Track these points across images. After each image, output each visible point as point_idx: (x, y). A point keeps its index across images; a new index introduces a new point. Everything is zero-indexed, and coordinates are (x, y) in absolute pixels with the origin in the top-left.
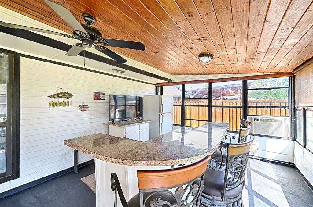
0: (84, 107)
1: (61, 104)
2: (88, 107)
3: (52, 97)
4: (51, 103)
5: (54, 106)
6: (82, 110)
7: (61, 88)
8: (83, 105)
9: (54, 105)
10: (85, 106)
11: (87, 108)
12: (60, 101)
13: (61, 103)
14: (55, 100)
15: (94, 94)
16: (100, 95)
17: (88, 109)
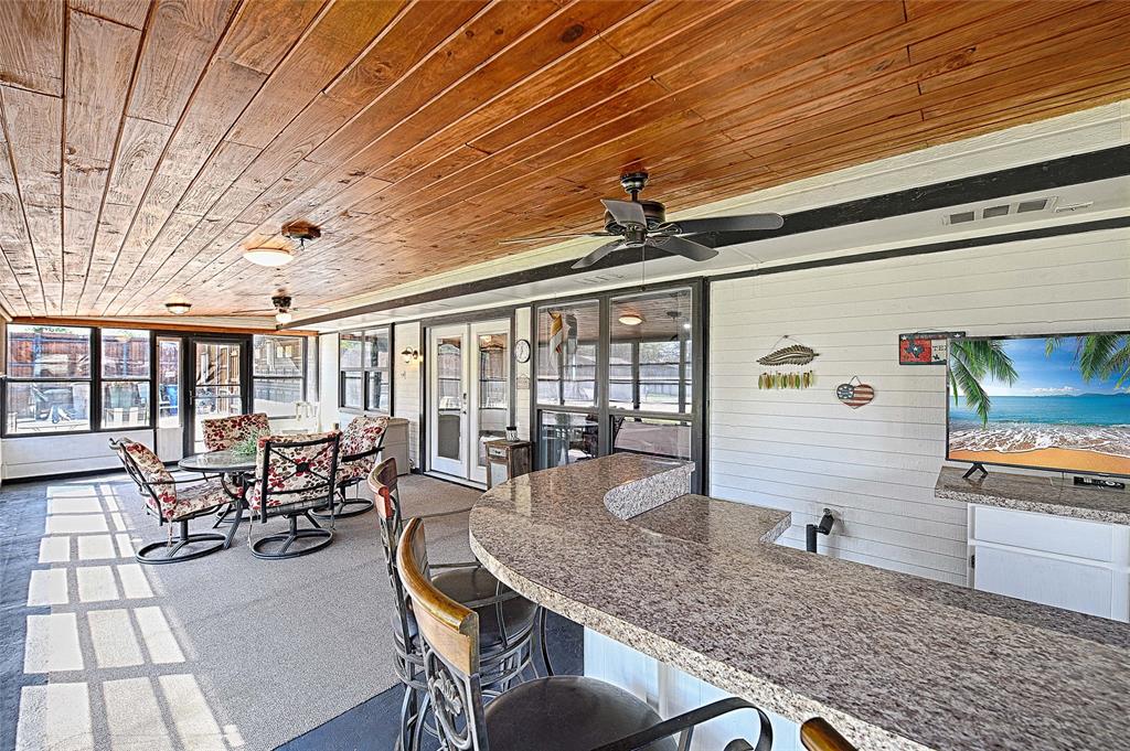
0: (857, 392)
1: (787, 381)
2: (872, 393)
3: (765, 361)
4: (763, 377)
5: (769, 386)
6: (849, 401)
7: (786, 337)
8: (855, 383)
9: (768, 382)
10: (859, 389)
11: (871, 396)
12: (783, 373)
13: (785, 377)
14: (772, 370)
15: (900, 340)
16: (934, 343)
17: (871, 399)
